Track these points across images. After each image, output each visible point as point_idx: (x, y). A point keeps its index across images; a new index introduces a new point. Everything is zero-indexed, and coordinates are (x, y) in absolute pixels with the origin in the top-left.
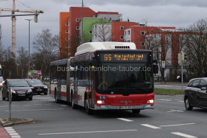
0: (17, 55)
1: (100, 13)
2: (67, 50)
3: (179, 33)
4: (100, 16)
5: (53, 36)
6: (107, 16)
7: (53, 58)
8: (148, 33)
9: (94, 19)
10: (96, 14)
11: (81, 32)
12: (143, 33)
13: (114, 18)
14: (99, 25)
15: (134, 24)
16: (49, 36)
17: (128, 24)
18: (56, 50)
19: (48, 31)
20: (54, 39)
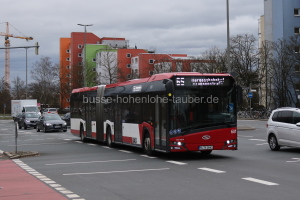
0: (12, 86)
1: (104, 39)
2: (68, 80)
3: (189, 61)
4: (105, 43)
5: (53, 65)
6: (113, 43)
7: (53, 89)
8: (156, 62)
9: (98, 46)
10: (101, 40)
11: (83, 60)
12: (151, 61)
13: (121, 44)
14: (103, 53)
15: (142, 51)
16: (48, 64)
17: (136, 51)
18: (55, 81)
19: (47, 58)
20: (54, 69)
